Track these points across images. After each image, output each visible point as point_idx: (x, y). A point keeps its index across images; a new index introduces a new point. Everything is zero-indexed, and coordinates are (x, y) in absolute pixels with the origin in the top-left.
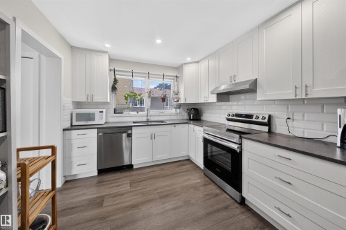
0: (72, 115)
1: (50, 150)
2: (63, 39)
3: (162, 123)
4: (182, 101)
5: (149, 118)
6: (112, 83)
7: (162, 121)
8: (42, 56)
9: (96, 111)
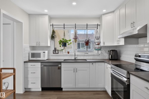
0: (29, 54)
1: (13, 70)
2: (24, 11)
3: (85, 61)
4: (102, 45)
5: (76, 57)
6: (51, 33)
7: (86, 60)
8: (14, 23)
9: (41, 52)
